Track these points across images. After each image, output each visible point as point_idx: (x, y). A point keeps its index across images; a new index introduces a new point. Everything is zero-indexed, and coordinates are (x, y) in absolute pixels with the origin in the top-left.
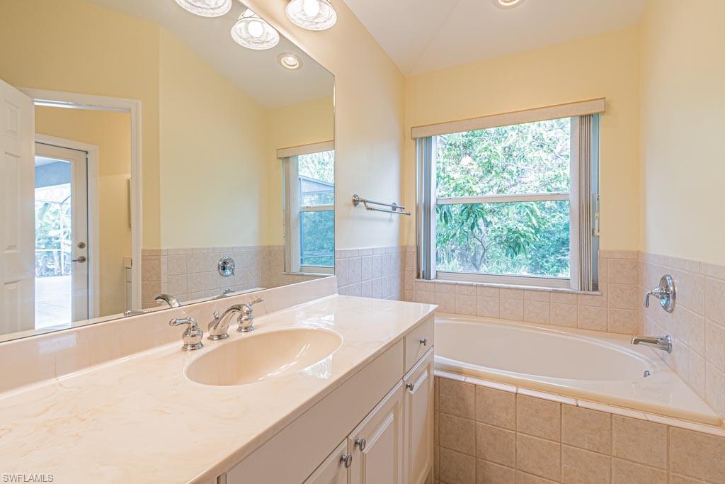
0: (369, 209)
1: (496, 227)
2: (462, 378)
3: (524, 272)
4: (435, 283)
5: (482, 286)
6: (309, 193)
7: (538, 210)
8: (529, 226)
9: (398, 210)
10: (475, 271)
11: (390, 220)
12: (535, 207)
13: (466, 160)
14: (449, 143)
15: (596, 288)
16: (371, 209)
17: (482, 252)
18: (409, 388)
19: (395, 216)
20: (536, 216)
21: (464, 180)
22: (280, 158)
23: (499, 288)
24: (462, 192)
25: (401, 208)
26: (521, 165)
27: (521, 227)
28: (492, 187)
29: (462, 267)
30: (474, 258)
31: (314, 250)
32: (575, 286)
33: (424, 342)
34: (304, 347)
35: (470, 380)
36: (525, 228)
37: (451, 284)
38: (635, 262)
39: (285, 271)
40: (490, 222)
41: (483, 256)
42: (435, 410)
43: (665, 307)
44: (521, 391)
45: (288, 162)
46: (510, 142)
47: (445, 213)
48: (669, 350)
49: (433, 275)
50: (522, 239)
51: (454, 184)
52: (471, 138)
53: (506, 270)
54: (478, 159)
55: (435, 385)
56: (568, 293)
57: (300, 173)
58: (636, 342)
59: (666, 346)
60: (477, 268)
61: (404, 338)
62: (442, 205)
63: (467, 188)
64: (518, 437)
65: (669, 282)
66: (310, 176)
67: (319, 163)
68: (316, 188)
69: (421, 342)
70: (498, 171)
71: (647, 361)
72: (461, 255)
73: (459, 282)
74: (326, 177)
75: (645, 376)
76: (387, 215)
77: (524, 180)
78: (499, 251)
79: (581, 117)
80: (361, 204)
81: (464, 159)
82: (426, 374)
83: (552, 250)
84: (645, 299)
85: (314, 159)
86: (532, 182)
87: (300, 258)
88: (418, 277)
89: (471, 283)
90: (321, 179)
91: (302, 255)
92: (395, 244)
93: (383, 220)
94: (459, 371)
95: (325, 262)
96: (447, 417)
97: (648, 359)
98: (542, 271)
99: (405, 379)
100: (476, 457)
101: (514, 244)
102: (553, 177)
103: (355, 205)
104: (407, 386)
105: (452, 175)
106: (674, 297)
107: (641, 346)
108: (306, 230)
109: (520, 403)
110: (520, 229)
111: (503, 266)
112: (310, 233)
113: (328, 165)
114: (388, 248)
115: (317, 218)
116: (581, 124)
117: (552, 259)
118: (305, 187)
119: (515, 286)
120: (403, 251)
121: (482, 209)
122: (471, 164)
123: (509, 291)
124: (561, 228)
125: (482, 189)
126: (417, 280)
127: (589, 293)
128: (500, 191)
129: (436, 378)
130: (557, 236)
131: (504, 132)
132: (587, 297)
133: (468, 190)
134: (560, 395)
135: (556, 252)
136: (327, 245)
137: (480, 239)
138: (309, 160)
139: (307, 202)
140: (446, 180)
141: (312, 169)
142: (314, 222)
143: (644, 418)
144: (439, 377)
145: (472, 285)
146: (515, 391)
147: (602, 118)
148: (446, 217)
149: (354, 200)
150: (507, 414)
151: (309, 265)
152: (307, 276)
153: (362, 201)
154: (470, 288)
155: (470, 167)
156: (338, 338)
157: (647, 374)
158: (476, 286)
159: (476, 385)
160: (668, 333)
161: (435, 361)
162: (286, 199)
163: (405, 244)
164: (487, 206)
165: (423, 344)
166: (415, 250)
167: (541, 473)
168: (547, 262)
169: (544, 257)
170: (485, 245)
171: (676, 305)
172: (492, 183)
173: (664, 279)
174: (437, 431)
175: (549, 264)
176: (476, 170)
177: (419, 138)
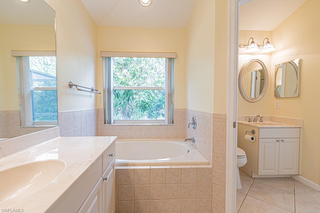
0: (79, 90)
1: (137, 100)
2: (128, 168)
3: (146, 118)
4: (113, 125)
5: (134, 125)
6: (38, 80)
7: (152, 94)
8: (149, 100)
9: (94, 91)
10: (129, 119)
11: (91, 96)
12: (151, 92)
13: (125, 71)
14: (118, 62)
15: (173, 123)
16: (80, 90)
17: (131, 110)
18: (105, 180)
19: (93, 94)
20: (152, 96)
21: (125, 80)
22: (15, 56)
23: (140, 125)
24: (124, 85)
25: (96, 90)
26: (145, 75)
27: (147, 101)
28: (135, 84)
29: (123, 117)
30: (128, 113)
31: (42, 112)
32: (166, 123)
33: (111, 155)
34: (37, 174)
35: (132, 168)
36: (148, 101)
37: (120, 125)
38: (184, 112)
39: (21, 125)
40: (135, 98)
41: (132, 112)
42: (116, 185)
43: (193, 128)
44: (152, 167)
45: (22, 59)
46: (142, 65)
47: (117, 94)
48: (194, 142)
49: (112, 122)
50: (147, 105)
51: (121, 81)
52: (127, 61)
53: (139, 117)
54: (130, 71)
55: (116, 173)
56: (164, 125)
57: (30, 68)
58: (186, 140)
59: (193, 140)
60: (129, 117)
61: (102, 156)
62: (116, 90)
63: (126, 83)
64: (151, 186)
65: (195, 119)
66: (38, 71)
67: (44, 64)
68: (43, 78)
69: (110, 155)
70: (137, 77)
71: (189, 147)
72: (123, 112)
73: (124, 124)
74: (49, 72)
75: (188, 152)
76: (89, 94)
77: (146, 81)
78: (137, 110)
79: (169, 58)
80: (74, 87)
81: (124, 70)
82: (112, 170)
83: (155, 109)
84: (188, 125)
85: (41, 61)
86: (149, 83)
87: (32, 117)
88: (105, 123)
89: (129, 124)
90: (46, 73)
91: (33, 115)
92: (93, 108)
93: (87, 96)
94: (127, 165)
95: (49, 118)
96: (122, 187)
97: (188, 146)
98: (152, 117)
99: (103, 176)
100: (134, 200)
101: (144, 107)
102: (157, 81)
103: (70, 87)
104: (104, 179)
105: (119, 77)
106: (196, 124)
107: (187, 142)
108: (35, 101)
109: (152, 172)
110: (146, 101)
111: (138, 116)
112: (39, 103)
113: (50, 66)
114: (89, 110)
115: (44, 95)
116: (169, 61)
117: (155, 112)
118: (35, 76)
119: (146, 124)
120: (97, 111)
121: (132, 92)
122: (127, 73)
123: (144, 126)
124: (158, 101)
125: (132, 84)
126: (104, 125)
127: (171, 124)
128: (138, 85)
129: (117, 170)
130: (157, 104)
131: (140, 61)
132: (170, 126)
133: (127, 84)
134: (165, 165)
135: (157, 110)
136: (51, 109)
137: (131, 105)
138: (37, 62)
139: (36, 85)
140: (117, 79)
141: (39, 67)
142: (42, 97)
143: (190, 167)
144: (118, 170)
145: (129, 125)
146: (150, 168)
147: (175, 60)
148: (117, 96)
149: (69, 85)
150: (147, 178)
151: (39, 121)
152: (37, 127)
153: (75, 85)
154: (129, 127)
155: (126, 74)
156: (63, 164)
157: (188, 151)
158: (131, 125)
159: (134, 169)
160: (194, 136)
161: (116, 162)
162: (21, 82)
163: (98, 108)
164: (134, 92)
165: (111, 156)
166: (103, 111)
167: (159, 198)
168: (153, 114)
169: (152, 112)
170: (133, 108)
171: (197, 127)
172: (135, 82)
173: (193, 118)
174: (117, 194)
175: (154, 114)
176: (129, 76)
177: (105, 57)
